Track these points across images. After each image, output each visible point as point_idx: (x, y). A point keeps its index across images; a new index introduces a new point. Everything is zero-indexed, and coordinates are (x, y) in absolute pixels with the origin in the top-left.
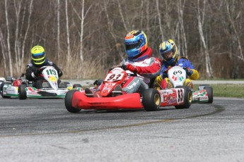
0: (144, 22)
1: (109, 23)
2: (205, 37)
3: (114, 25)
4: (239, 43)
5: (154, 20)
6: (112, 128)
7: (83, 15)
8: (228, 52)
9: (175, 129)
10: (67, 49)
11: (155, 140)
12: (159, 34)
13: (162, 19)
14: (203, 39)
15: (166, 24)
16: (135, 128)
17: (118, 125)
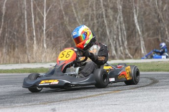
0: (92, 16)
1: (65, 18)
2: (139, 26)
3: (69, 19)
4: (166, 29)
5: (100, 14)
6: (73, 99)
7: (45, 13)
8: (158, 37)
9: (121, 98)
10: (33, 40)
11: (107, 107)
12: (103, 25)
13: (106, 13)
14: (138, 27)
15: (109, 17)
16: (91, 99)
17: (77, 96)
